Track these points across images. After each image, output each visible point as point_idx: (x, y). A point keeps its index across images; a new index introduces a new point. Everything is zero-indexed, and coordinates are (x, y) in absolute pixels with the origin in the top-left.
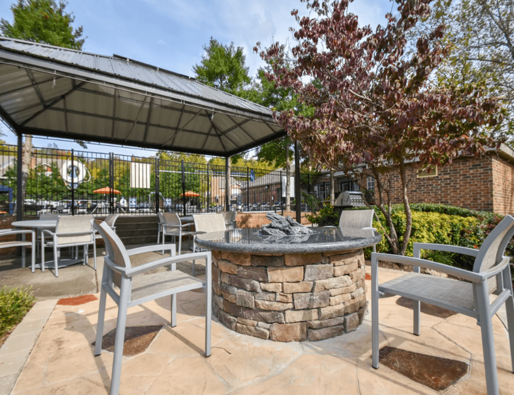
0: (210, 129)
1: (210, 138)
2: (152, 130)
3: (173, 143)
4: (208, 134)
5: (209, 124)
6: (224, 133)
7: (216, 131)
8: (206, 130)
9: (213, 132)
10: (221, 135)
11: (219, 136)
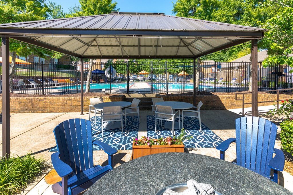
0: (180, 43)
1: (181, 48)
2: (142, 49)
3: (156, 54)
4: (179, 46)
5: (179, 40)
6: (190, 44)
7: (185, 44)
8: (177, 44)
9: (182, 44)
10: (189, 46)
11: (187, 46)
